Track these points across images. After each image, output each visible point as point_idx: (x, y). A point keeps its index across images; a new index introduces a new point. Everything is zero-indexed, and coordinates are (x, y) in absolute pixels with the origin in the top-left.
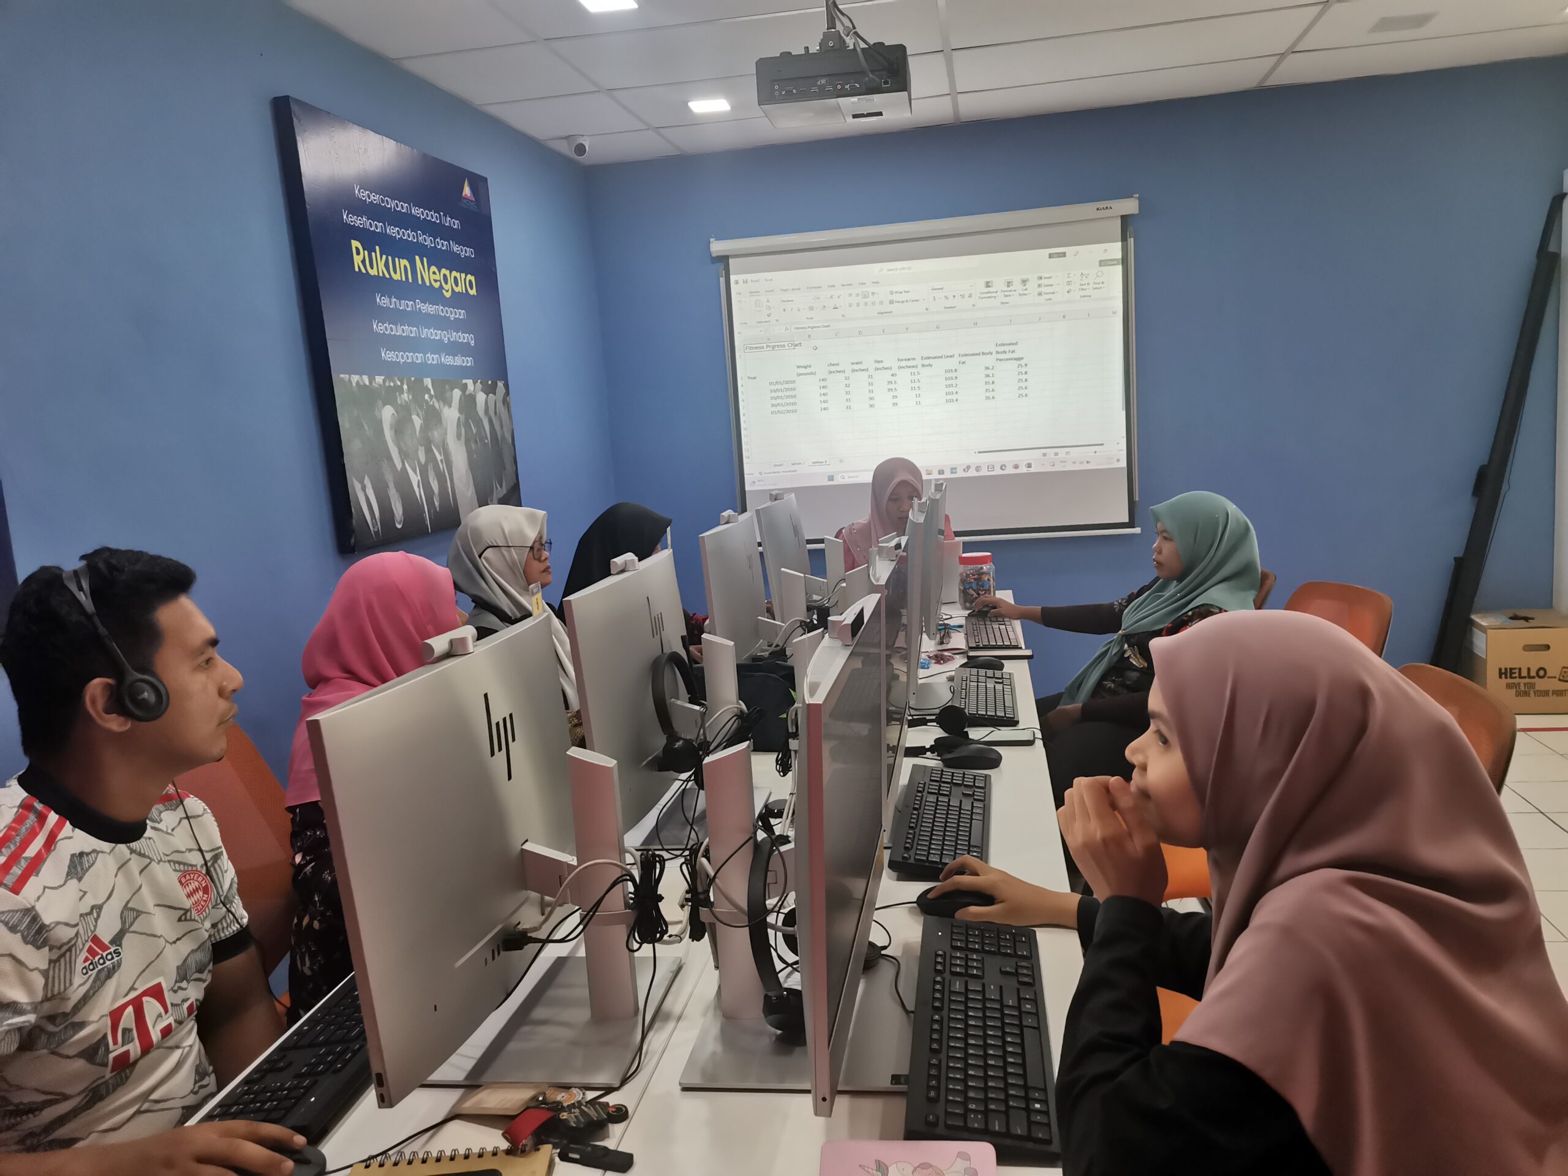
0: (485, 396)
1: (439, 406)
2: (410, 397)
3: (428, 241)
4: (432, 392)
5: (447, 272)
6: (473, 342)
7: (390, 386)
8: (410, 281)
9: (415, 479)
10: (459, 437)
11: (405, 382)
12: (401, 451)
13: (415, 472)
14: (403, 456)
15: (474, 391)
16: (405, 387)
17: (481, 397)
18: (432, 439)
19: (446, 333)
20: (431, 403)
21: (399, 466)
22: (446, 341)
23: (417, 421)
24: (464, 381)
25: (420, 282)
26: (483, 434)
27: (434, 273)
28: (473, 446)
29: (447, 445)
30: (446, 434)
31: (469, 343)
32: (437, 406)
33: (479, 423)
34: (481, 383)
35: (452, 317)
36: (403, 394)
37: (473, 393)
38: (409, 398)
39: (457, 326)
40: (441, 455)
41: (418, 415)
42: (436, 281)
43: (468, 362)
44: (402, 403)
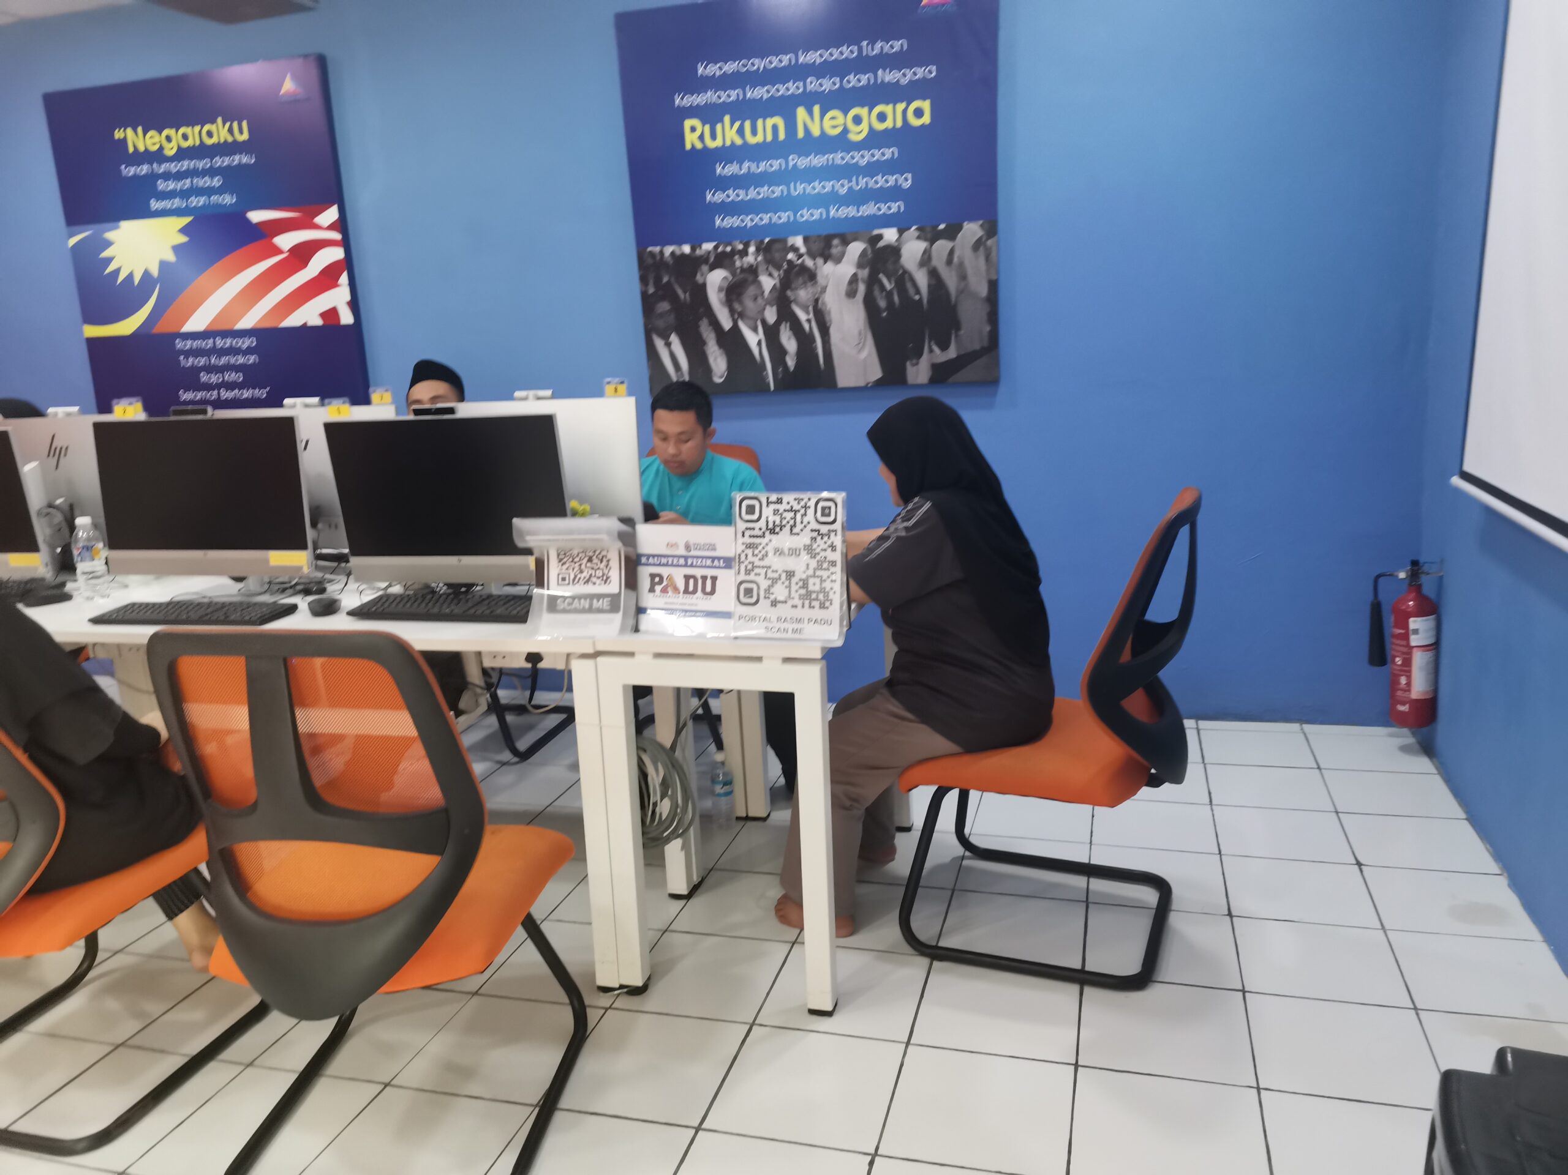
0: (922, 245)
1: (815, 264)
2: (760, 258)
3: (828, 85)
4: (803, 250)
5: (863, 112)
6: (910, 182)
7: (724, 253)
8: (782, 136)
9: (753, 339)
10: (851, 293)
11: (752, 243)
12: (732, 311)
13: (755, 330)
14: (736, 316)
15: (897, 240)
16: (752, 249)
17: (913, 249)
18: (792, 298)
19: (846, 181)
20: (800, 261)
21: (727, 324)
22: (843, 191)
23: (768, 283)
24: (876, 232)
25: (801, 134)
26: (911, 291)
27: (833, 118)
28: (882, 304)
29: (824, 303)
30: (824, 290)
31: (897, 188)
32: (809, 263)
33: (903, 279)
34: (917, 229)
35: (863, 162)
36: (746, 254)
37: (896, 244)
38: (756, 259)
39: (872, 169)
40: (808, 313)
41: (770, 275)
42: (834, 127)
43: (895, 207)
44: (743, 265)
